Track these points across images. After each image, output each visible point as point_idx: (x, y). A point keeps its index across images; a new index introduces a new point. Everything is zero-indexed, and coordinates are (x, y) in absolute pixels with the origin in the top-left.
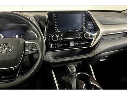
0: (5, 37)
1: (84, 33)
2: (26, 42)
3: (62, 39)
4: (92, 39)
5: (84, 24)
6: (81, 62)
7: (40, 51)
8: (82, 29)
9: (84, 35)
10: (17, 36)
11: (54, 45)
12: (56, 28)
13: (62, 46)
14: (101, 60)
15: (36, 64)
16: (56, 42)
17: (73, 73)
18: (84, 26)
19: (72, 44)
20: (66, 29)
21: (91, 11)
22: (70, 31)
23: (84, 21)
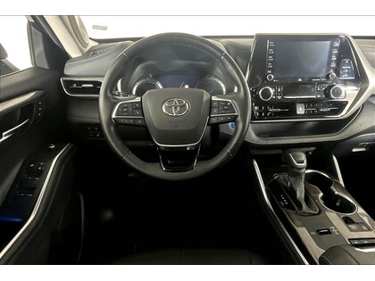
0: (164, 86)
1: (331, 87)
2: (214, 98)
3: (279, 98)
4: (347, 102)
5: (333, 65)
6: (313, 149)
7: (239, 118)
8: (327, 77)
9: (329, 92)
10: (187, 87)
11: (260, 108)
12: (269, 72)
13: (276, 113)
14: (354, 150)
15: (230, 143)
16: (266, 104)
17: (301, 169)
18: (332, 71)
19: (300, 110)
20: (291, 76)
21: (354, 37)
22: (300, 80)
23: (334, 58)
